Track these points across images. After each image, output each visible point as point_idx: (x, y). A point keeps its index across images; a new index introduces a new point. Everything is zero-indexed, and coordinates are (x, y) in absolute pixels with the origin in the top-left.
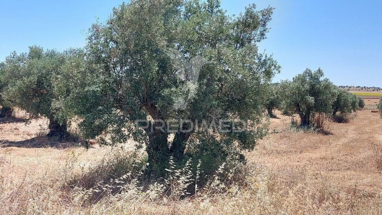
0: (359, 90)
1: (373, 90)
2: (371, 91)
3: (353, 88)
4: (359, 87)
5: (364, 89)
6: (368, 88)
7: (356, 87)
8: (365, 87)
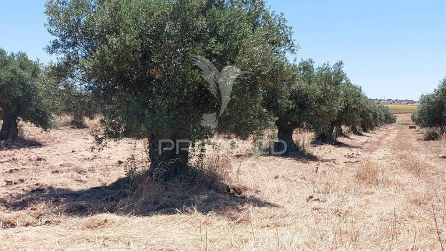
0: (391, 103)
1: (407, 104)
2: (404, 104)
3: (383, 101)
4: (390, 100)
5: (396, 102)
6: (400, 101)
7: (387, 100)
8: (397, 100)
